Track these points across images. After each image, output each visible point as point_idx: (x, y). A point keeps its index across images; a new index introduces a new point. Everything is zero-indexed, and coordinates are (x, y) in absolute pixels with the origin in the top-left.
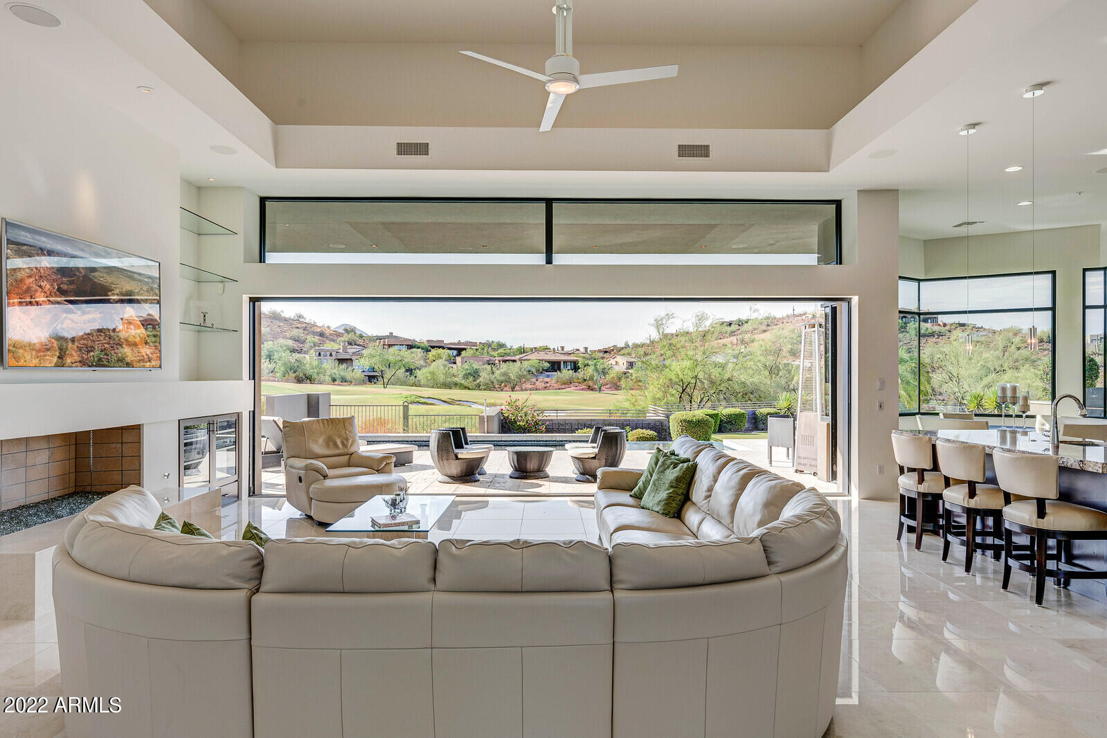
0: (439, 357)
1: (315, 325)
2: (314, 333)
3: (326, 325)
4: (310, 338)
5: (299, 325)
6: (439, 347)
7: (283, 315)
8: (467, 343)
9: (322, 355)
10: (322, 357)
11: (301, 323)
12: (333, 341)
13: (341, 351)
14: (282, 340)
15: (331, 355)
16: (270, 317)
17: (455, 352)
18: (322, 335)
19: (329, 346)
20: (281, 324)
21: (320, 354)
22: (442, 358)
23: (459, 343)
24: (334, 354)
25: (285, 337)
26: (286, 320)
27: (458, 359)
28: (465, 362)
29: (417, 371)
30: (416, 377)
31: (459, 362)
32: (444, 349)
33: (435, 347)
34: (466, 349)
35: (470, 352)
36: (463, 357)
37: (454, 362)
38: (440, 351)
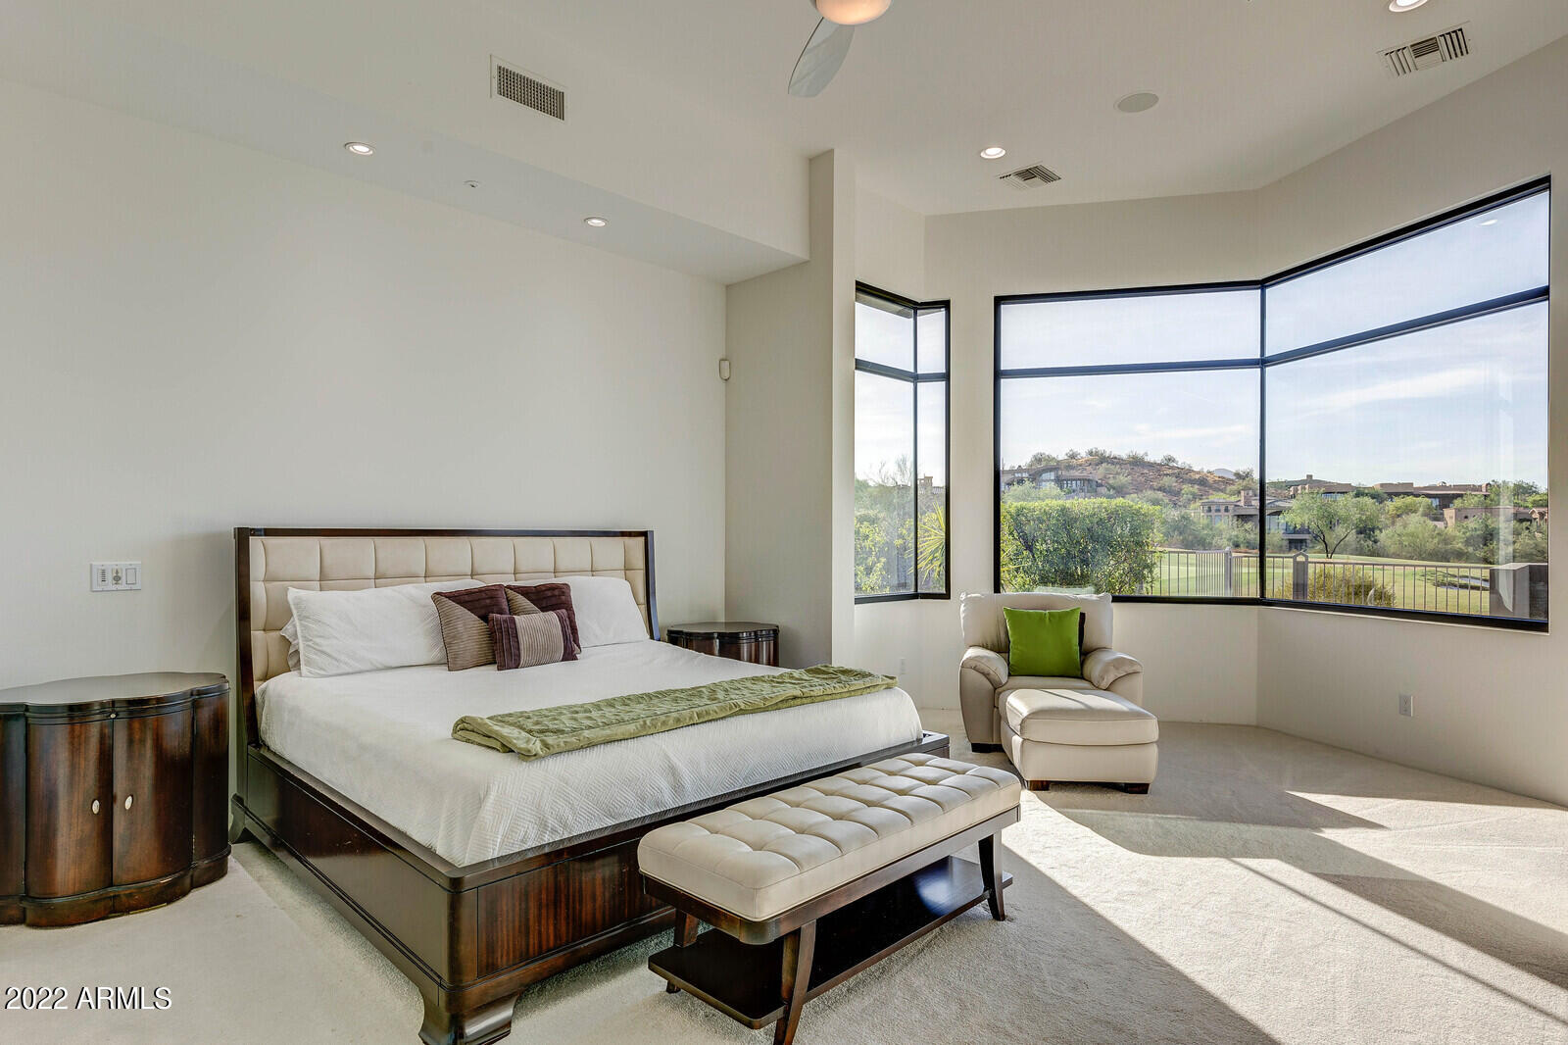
0: (1410, 510)
1: (1190, 471)
2: (1192, 482)
3: (1205, 471)
4: (1186, 488)
5: (1170, 472)
6: (1408, 494)
7: (1147, 459)
8: (1466, 487)
9: (1213, 511)
10: (1213, 513)
11: (1172, 468)
12: (1223, 491)
13: (1242, 504)
14: (1149, 492)
15: (1227, 510)
16: (1130, 463)
17: (1436, 502)
18: (1202, 482)
19: (1217, 497)
20: (1146, 471)
21: (1210, 508)
22: (1415, 512)
23: (1444, 487)
24: (1231, 508)
25: (1152, 488)
26: (1151, 465)
27: (1449, 513)
28: (1466, 517)
29: (1377, 532)
30: (1375, 542)
31: (1451, 518)
32: (1417, 496)
33: (1397, 494)
34: (1461, 496)
35: (1472, 501)
36: (1458, 510)
37: (1436, 519)
38: (1409, 499)
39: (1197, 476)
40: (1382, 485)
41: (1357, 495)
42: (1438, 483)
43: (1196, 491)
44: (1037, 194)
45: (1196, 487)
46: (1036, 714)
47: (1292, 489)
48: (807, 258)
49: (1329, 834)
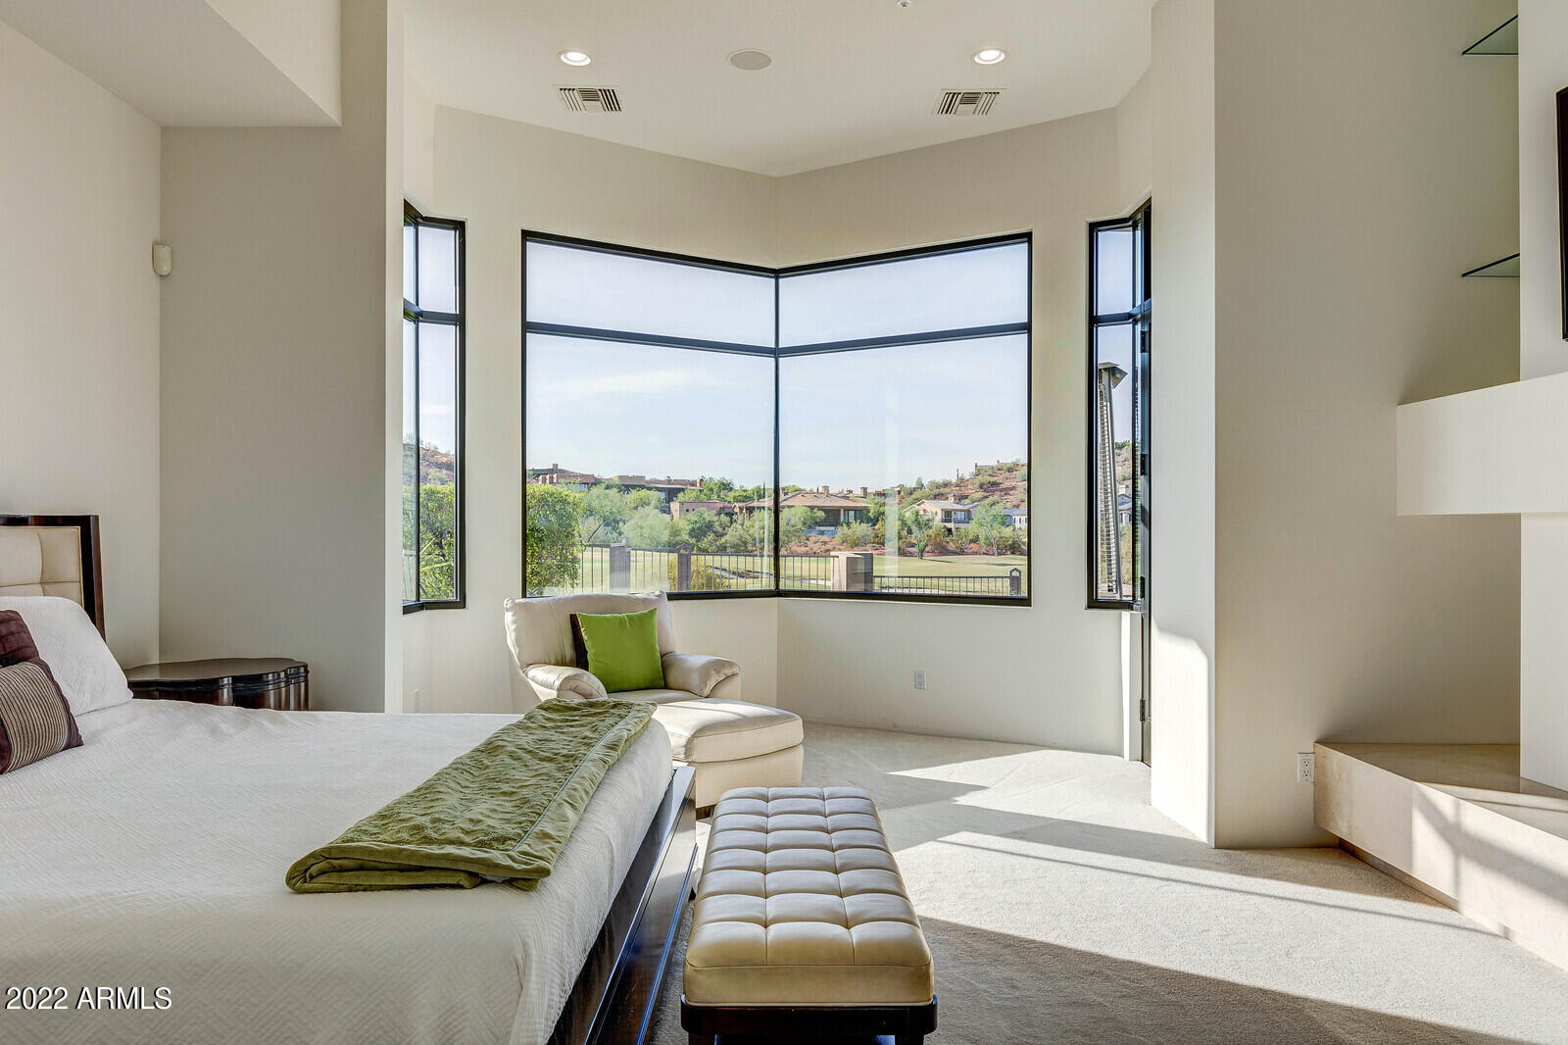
0: (644, 503)
6: (643, 487)
8: (685, 482)
22: (648, 505)
27: (675, 506)
28: (687, 510)
29: (621, 524)
30: (620, 534)
31: (676, 510)
32: (650, 489)
33: (634, 487)
34: (683, 490)
35: (690, 495)
36: (682, 503)
37: (664, 512)
38: (644, 493)
39: (444, 460)
40: (620, 477)
41: (607, 488)
42: (663, 478)
43: (444, 477)
44: (593, 120)
45: (444, 471)
46: (702, 730)
47: (540, 477)
48: (340, 124)
49: (962, 800)
